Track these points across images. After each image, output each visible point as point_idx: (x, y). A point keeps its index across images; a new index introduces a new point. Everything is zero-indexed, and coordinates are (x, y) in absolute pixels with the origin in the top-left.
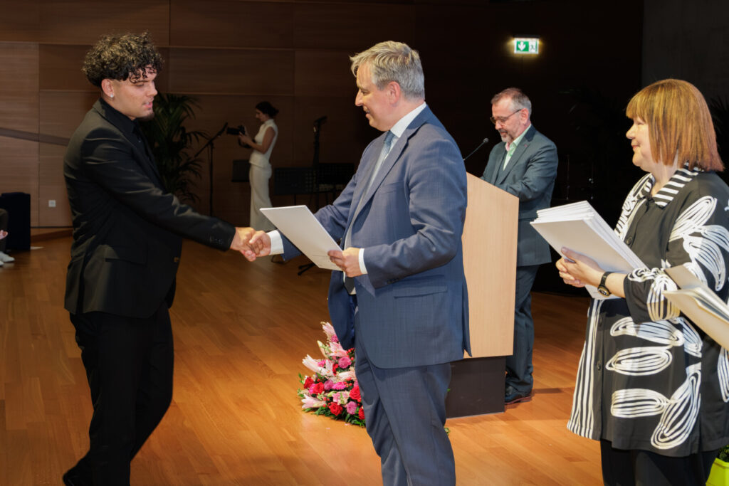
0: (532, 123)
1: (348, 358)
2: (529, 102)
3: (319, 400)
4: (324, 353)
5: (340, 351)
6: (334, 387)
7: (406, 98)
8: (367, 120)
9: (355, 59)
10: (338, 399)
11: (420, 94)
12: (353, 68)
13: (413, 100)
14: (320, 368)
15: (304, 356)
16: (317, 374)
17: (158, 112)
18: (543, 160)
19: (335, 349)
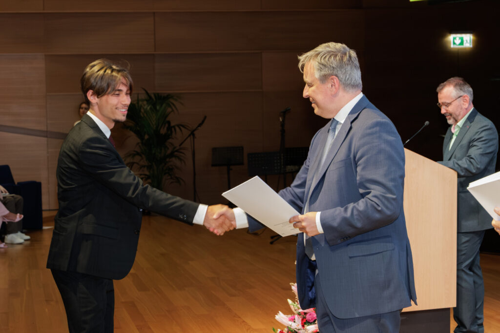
0: (474, 106)
1: (314, 313)
2: (471, 89)
4: (293, 310)
7: (344, 90)
8: (313, 109)
9: (302, 58)
11: (357, 86)
12: (300, 66)
13: (351, 91)
14: (291, 323)
15: (277, 313)
16: (288, 327)
17: (147, 109)
18: (483, 139)
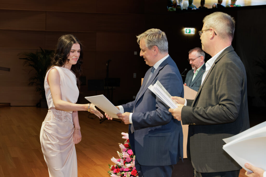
1: (130, 158)
2: (204, 53)
3: (118, 175)
4: (120, 156)
5: (127, 156)
6: (124, 170)
9: (139, 37)
10: (126, 175)
11: (166, 50)
12: (138, 41)
14: (118, 162)
15: (112, 157)
16: (117, 165)
19: (125, 155)
